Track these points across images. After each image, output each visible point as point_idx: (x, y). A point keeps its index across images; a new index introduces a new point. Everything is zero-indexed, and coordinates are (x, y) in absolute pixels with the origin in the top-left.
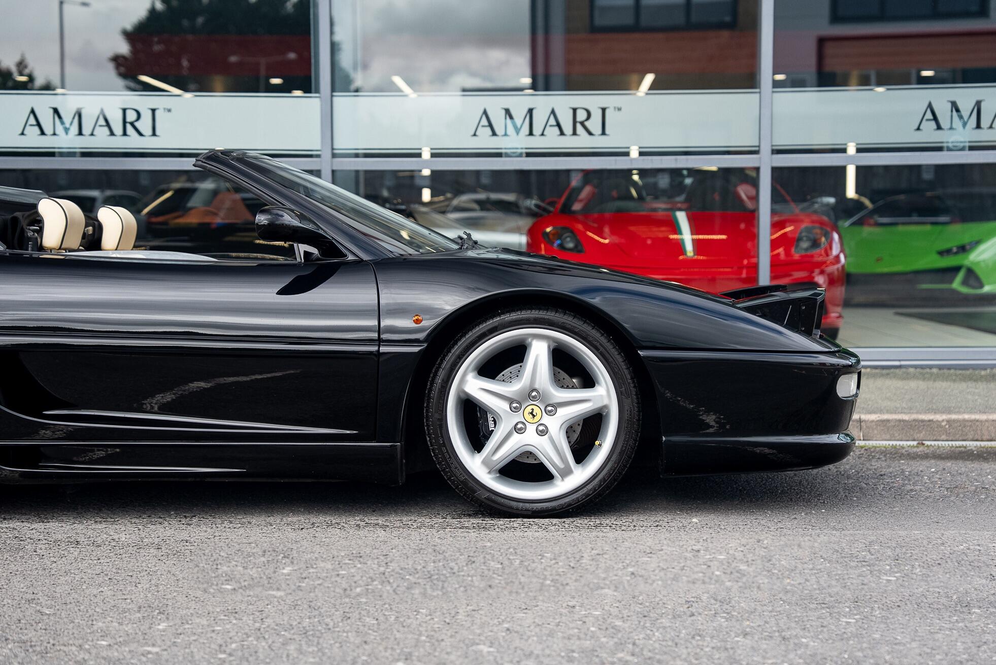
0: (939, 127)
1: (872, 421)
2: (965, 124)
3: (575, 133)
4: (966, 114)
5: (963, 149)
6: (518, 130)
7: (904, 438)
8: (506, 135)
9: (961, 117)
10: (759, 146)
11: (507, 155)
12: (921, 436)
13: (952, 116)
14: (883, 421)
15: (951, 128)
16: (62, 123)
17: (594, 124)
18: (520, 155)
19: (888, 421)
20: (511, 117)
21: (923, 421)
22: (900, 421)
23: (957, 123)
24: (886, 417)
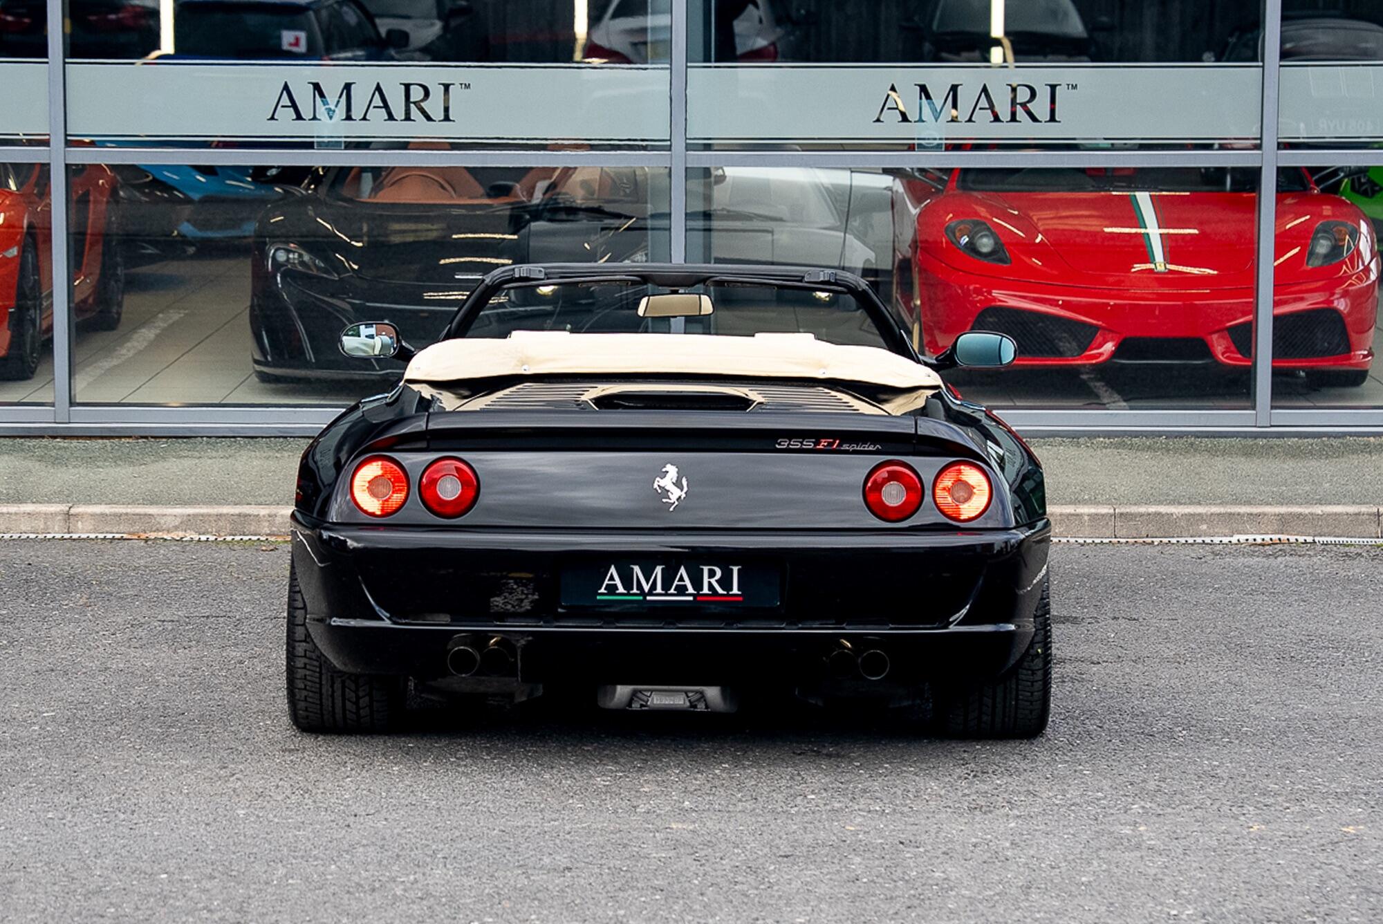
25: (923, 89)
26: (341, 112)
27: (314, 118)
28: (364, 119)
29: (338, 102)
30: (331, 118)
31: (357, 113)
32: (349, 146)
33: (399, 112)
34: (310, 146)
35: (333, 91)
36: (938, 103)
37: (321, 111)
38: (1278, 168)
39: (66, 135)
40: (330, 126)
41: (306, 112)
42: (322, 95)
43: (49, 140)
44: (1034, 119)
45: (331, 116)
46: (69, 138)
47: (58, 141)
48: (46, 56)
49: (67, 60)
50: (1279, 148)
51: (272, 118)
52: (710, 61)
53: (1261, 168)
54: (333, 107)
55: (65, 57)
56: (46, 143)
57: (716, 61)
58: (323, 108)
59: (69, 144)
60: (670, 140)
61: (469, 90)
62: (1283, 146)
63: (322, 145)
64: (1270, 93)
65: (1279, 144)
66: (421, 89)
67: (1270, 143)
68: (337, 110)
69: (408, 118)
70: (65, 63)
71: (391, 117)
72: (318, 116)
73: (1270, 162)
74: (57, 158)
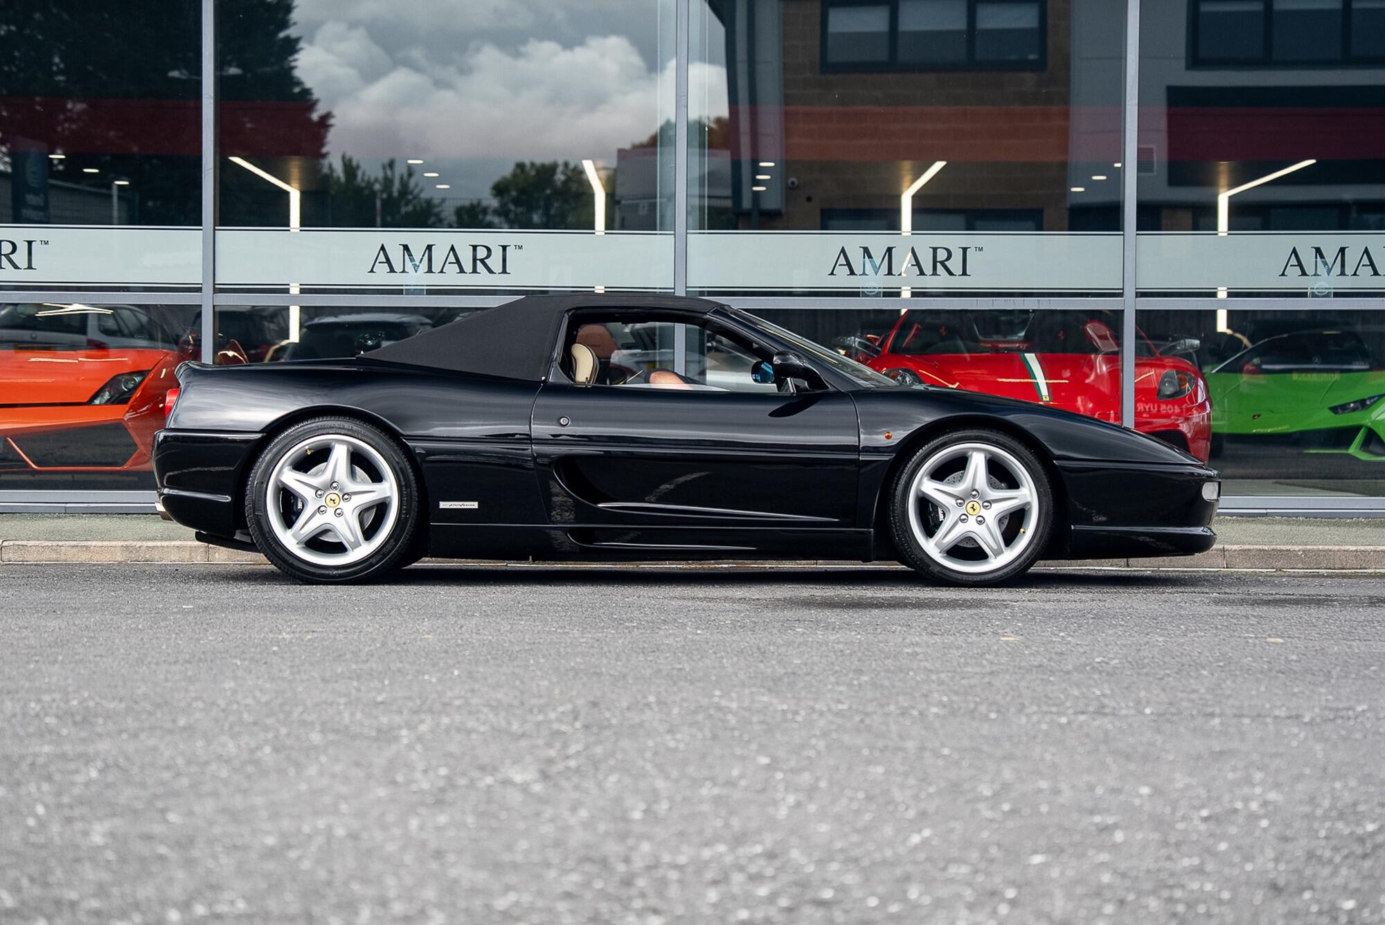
0: (1304, 273)
1: (1235, 550)
2: (1329, 271)
3: (935, 273)
4: (1330, 260)
5: (1327, 295)
6: (876, 271)
7: (1264, 566)
8: (864, 274)
9: (1325, 264)
10: (1123, 289)
11: (865, 295)
12: (1279, 564)
13: (1316, 262)
14: (1244, 550)
15: (1316, 275)
16: (412, 260)
17: (955, 264)
18: (877, 295)
19: (1250, 550)
20: (870, 257)
21: (1281, 551)
22: (1260, 550)
23: (1322, 270)
24: (1247, 547)
25: (866, 250)
26: (424, 266)
27: (404, 271)
28: (442, 272)
29: (422, 259)
30: (416, 271)
31: (436, 267)
32: (430, 292)
33: (468, 266)
34: (400, 292)
35: (418, 251)
36: (877, 261)
37: (409, 265)
38: (1136, 311)
39: (214, 284)
40: (416, 277)
41: (398, 266)
42: (410, 255)
43: (201, 288)
44: (951, 273)
45: (416, 267)
46: (217, 286)
47: (208, 289)
48: (201, 225)
49: (217, 228)
50: (1137, 297)
51: (372, 271)
52: (704, 229)
53: (1123, 311)
54: (418, 263)
55: (215, 225)
56: (199, 290)
57: (708, 229)
58: (411, 264)
59: (217, 291)
60: (674, 288)
61: (520, 250)
62: (1141, 295)
63: (409, 292)
64: (1130, 254)
65: (1137, 293)
66: (485, 249)
67: (1130, 292)
68: (421, 265)
69: (475, 271)
70: (215, 230)
71: (462, 271)
72: (406, 270)
73: (1130, 306)
74: (208, 303)
